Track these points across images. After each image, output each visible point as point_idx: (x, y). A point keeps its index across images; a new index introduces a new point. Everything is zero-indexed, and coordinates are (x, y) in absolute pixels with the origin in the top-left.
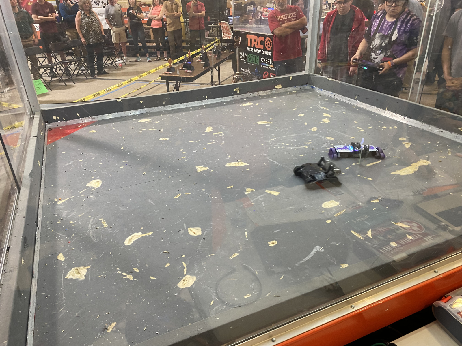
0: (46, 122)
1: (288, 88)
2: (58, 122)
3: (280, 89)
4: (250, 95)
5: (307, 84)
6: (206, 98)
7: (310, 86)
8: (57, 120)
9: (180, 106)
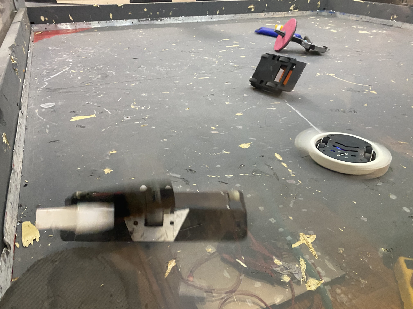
0: (32, 23)
1: (304, 12)
2: (46, 24)
3: (296, 12)
4: (265, 15)
5: (324, 9)
6: (218, 13)
7: (329, 11)
8: (45, 22)
9: (187, 20)
